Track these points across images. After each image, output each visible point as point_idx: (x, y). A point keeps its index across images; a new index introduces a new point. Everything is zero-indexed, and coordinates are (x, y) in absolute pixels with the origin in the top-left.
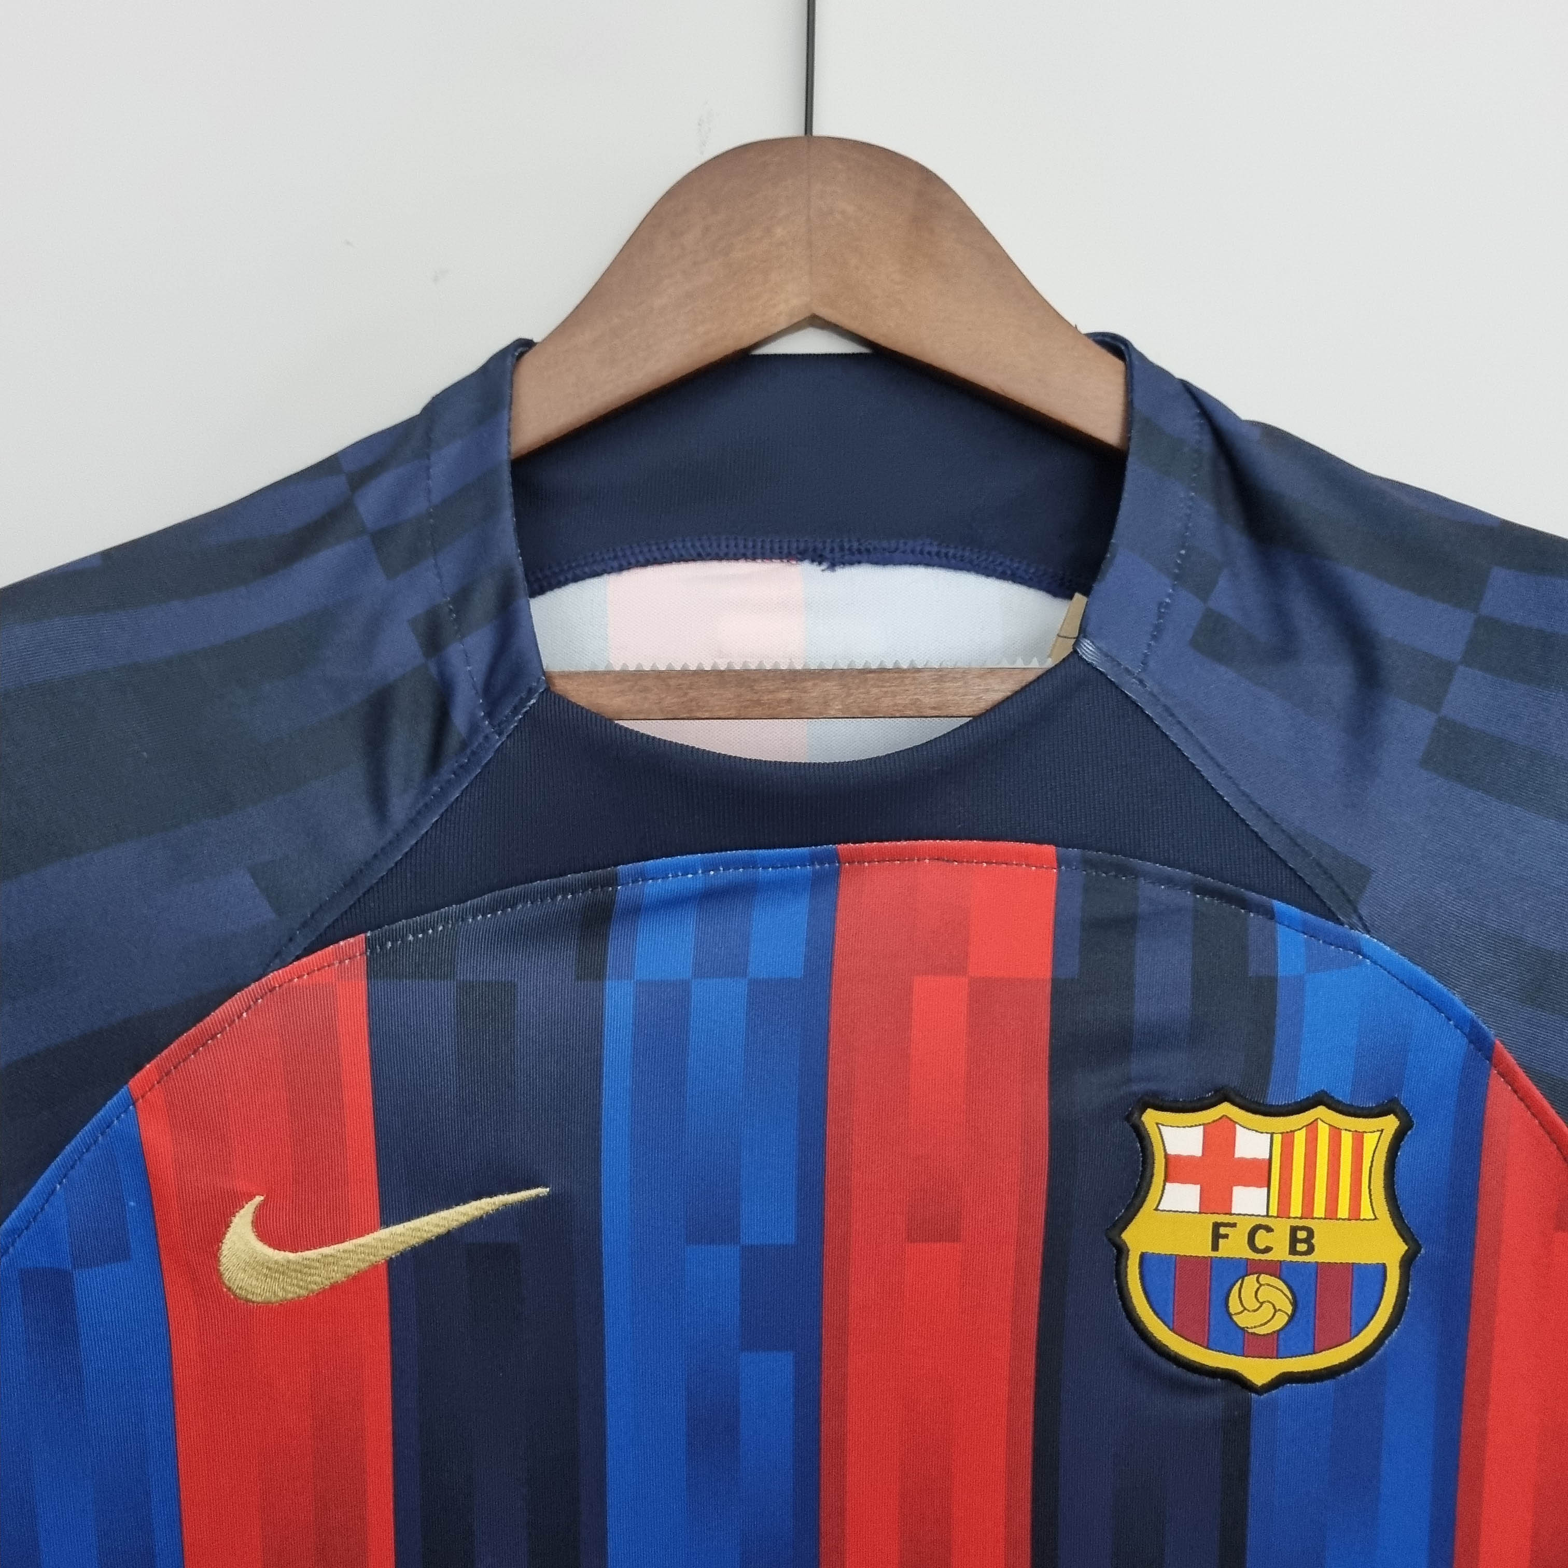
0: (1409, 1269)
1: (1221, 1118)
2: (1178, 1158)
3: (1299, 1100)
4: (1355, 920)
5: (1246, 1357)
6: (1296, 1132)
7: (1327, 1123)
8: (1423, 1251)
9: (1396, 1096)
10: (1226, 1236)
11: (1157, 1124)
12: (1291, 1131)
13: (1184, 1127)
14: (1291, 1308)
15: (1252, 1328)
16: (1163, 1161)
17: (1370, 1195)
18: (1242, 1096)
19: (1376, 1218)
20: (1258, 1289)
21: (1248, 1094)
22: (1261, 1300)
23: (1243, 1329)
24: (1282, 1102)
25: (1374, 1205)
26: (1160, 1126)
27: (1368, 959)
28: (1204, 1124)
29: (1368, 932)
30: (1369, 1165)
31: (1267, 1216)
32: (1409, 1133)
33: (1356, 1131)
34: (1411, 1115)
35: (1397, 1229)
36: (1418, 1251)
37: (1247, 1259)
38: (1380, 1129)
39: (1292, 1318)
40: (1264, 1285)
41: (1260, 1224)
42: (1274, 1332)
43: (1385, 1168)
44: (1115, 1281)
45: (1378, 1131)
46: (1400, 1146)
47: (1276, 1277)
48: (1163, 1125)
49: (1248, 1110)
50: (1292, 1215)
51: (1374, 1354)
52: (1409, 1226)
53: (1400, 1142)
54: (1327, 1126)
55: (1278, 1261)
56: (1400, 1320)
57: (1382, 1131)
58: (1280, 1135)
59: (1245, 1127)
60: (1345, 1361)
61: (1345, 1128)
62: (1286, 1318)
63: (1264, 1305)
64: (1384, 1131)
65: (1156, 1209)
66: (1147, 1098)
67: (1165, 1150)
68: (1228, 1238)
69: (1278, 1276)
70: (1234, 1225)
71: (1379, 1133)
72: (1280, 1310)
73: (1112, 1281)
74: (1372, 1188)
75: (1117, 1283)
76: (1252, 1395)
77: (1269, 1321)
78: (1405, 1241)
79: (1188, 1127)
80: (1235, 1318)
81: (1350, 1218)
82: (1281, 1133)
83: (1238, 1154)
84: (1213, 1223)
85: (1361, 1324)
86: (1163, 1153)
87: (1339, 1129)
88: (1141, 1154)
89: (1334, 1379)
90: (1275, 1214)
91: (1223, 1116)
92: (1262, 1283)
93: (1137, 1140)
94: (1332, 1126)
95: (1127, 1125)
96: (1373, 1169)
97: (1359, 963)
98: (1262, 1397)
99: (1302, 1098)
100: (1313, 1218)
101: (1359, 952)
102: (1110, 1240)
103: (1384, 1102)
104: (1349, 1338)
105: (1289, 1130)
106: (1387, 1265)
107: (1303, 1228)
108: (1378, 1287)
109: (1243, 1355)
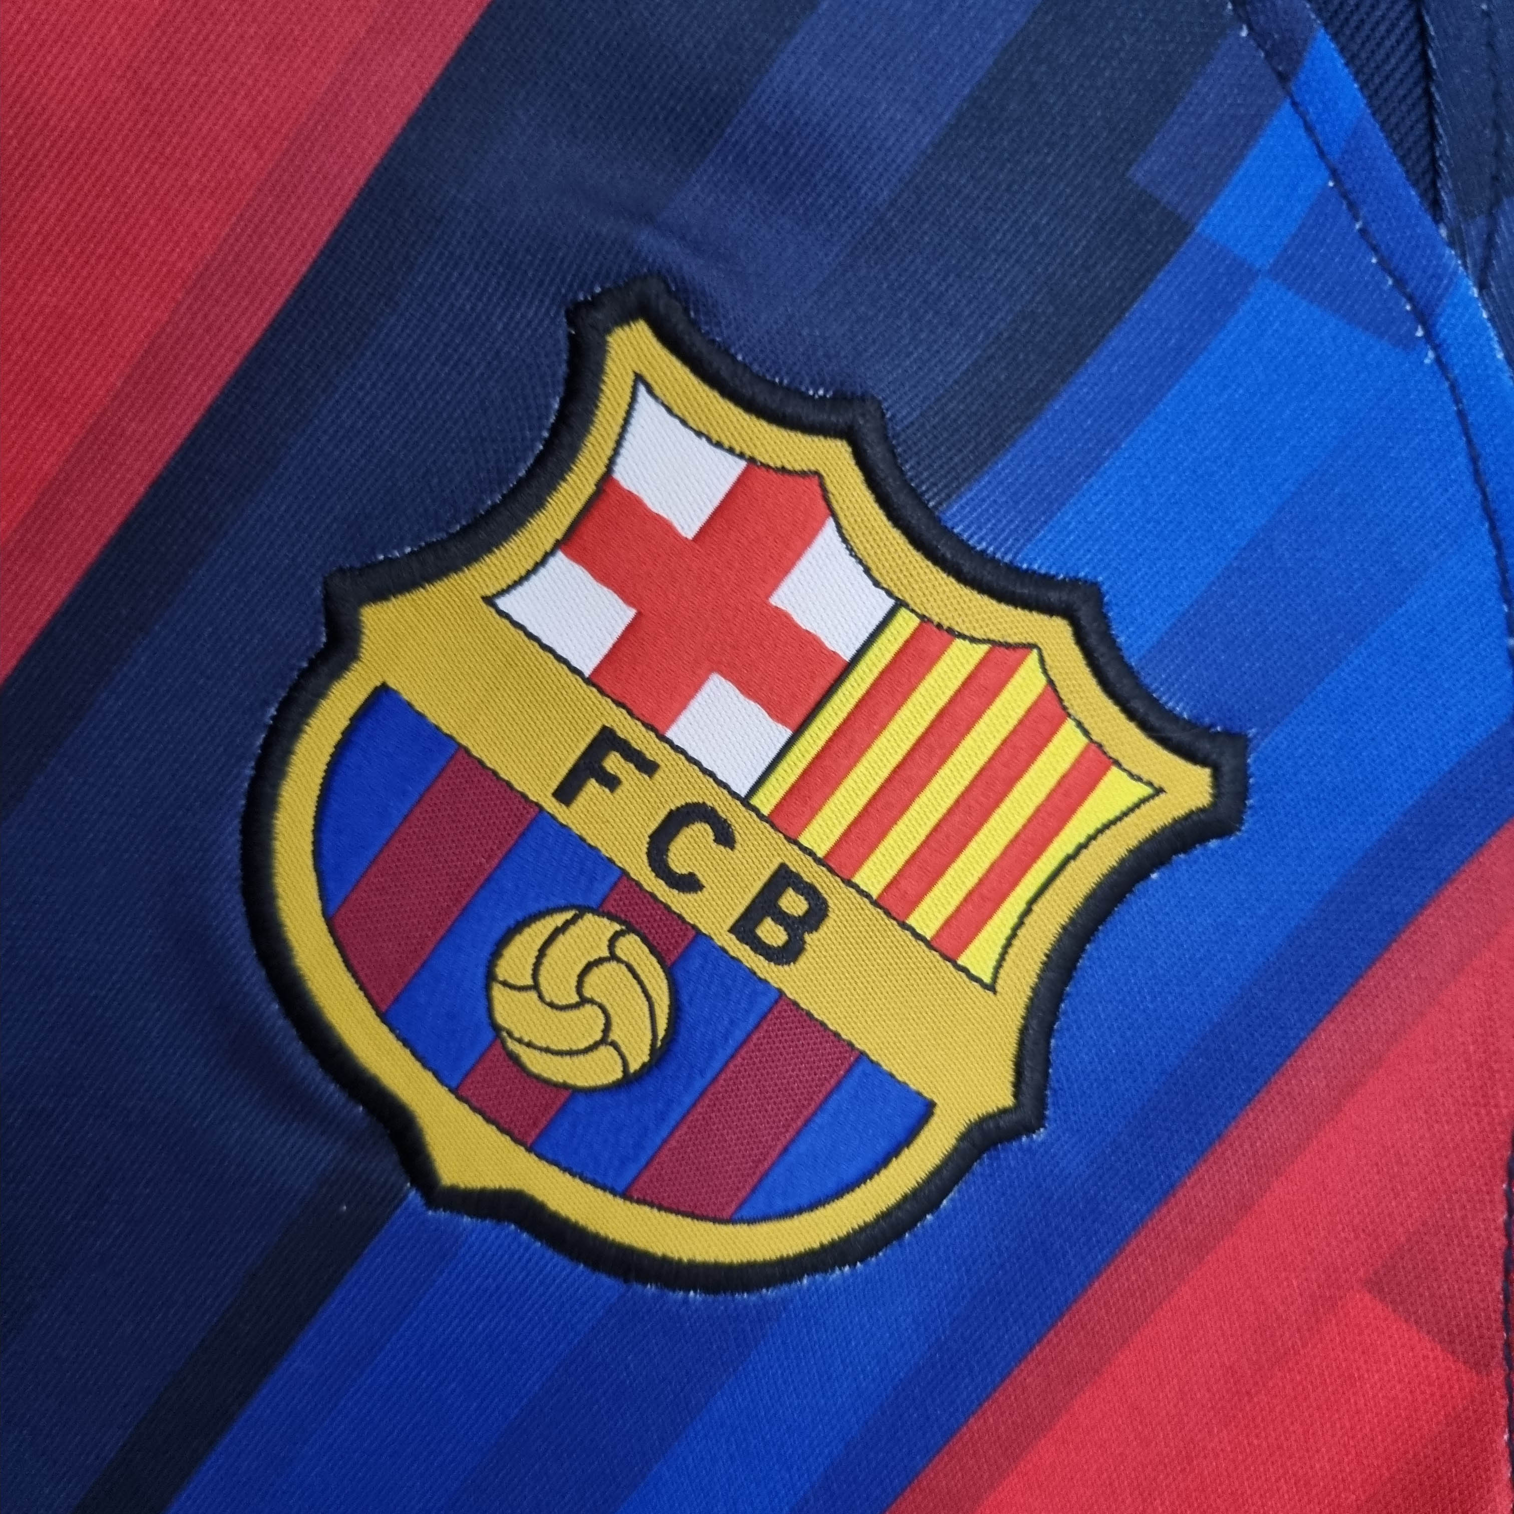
0: (979, 1157)
1: (803, 474)
2: (632, 502)
3: (1025, 566)
4: (1475, 231)
5: (460, 1098)
6: (958, 642)
7: (1045, 672)
8: (1040, 1135)
9: (1252, 732)
10: (611, 782)
11: (639, 378)
12: (950, 631)
13: (699, 434)
14: (646, 1059)
15: (520, 1041)
16: (589, 489)
17: (1020, 923)
18: (894, 456)
19: (991, 988)
20: (600, 961)
21: (912, 462)
22: (588, 993)
23: (497, 1029)
24: (979, 542)
25: (1012, 951)
26: (642, 389)
27: (1435, 348)
28: (752, 460)
29: (1482, 286)
30: (1070, 849)
31: (745, 801)
32: (1213, 844)
33: (1100, 746)
34: (1249, 802)
35: (1021, 1043)
36: (1030, 1130)
37: (624, 873)
38: (1157, 784)
39: (629, 1081)
40: (619, 960)
41: (713, 810)
42: (565, 1086)
43: (1100, 885)
44: (273, 711)
45: (1150, 784)
46: (1170, 858)
47: (661, 962)
48: (650, 390)
49: (884, 501)
50: (805, 839)
51: (759, 1288)
52: (1052, 1057)
53: (1176, 852)
54: (1042, 681)
55: (694, 927)
56: (874, 1252)
57: (1159, 791)
58: (916, 621)
59: (845, 540)
60: (680, 1261)
61: (1081, 717)
62: (617, 1074)
63: (588, 1007)
64: (1162, 796)
65: (489, 601)
66: (655, 287)
67: (612, 461)
68: (612, 790)
69: (669, 963)
70: (647, 767)
71: (1148, 791)
72: (614, 1045)
73: (266, 703)
74: (1035, 908)
75: (274, 718)
76: (413, 1193)
77: (571, 1053)
78: (1018, 1084)
79: (709, 440)
80: (498, 992)
81: (934, 944)
82: (922, 617)
83: (782, 598)
84: (604, 729)
85: (779, 1204)
86: (601, 470)
87: (1065, 708)
88: (546, 434)
89: (626, 1281)
90: (766, 811)
91: (817, 473)
92: (619, 952)
93: (561, 389)
94: (1055, 691)
95: (562, 331)
96: (1073, 864)
97: (1406, 343)
98: (430, 1213)
99: (1036, 567)
100: (849, 883)
101: (1423, 316)
102: (327, 597)
103: (1213, 725)
104: (725, 1215)
105: (946, 624)
106: (937, 1111)
107: (809, 892)
108: (883, 1145)
109: (454, 1091)
